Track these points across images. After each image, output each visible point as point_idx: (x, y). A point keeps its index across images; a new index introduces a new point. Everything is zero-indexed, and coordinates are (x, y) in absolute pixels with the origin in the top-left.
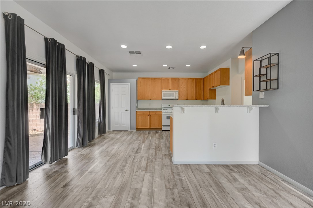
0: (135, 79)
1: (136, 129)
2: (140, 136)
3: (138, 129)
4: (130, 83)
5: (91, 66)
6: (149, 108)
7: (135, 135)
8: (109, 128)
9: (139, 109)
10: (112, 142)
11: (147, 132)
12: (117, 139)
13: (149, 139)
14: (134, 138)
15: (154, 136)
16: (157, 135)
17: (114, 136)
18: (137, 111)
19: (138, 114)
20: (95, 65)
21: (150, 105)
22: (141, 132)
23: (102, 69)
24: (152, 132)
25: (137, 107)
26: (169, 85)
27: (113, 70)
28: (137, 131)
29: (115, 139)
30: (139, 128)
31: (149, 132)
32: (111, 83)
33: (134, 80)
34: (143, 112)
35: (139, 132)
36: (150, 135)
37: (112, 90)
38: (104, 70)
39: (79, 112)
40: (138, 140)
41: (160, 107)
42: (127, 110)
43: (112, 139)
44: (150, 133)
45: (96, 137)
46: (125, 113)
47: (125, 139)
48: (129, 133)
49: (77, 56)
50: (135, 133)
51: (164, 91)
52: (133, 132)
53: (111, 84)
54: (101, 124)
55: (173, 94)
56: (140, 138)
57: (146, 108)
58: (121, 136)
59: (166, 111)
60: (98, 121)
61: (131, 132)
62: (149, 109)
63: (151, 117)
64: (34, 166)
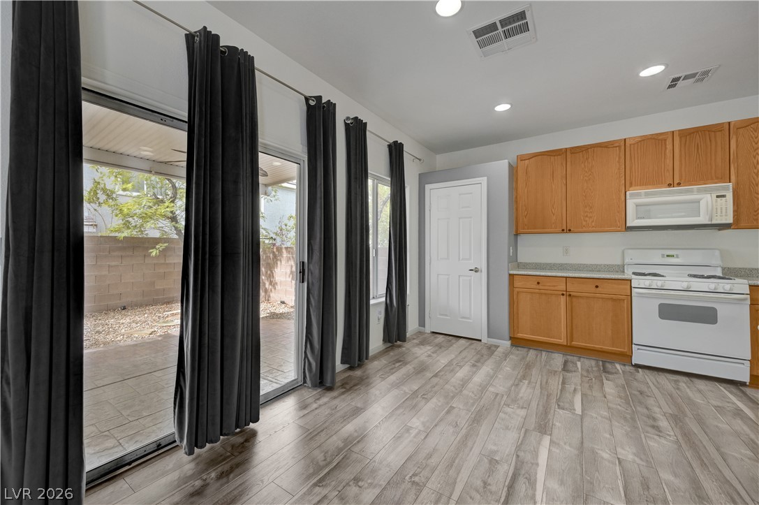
0: (506, 161)
1: (511, 338)
2: (524, 377)
3: (516, 342)
4: (486, 178)
5: (357, 130)
6: (561, 265)
7: (507, 368)
8: (422, 322)
9: (520, 266)
10: (415, 387)
11: (558, 359)
12: (436, 375)
13: (572, 410)
14: (500, 386)
15: (596, 393)
16: (609, 388)
17: (429, 356)
18: (511, 276)
19: (517, 284)
20: (368, 128)
21: (566, 252)
22: (532, 353)
23: (395, 142)
24: (579, 364)
25: (513, 259)
26: (669, 162)
27: (437, 146)
28: (512, 345)
29: (429, 375)
30: (520, 335)
31: (565, 363)
32: (426, 186)
33: (501, 168)
34: (539, 279)
35: (522, 351)
36: (575, 379)
37: (430, 206)
38: (401, 145)
39: (312, 273)
40: (515, 401)
41: (619, 262)
42: (476, 270)
43: (421, 369)
44: (570, 366)
45: (371, 353)
46: (470, 280)
47: (464, 383)
48: (485, 351)
49: (307, 99)
50: (506, 355)
51: (639, 195)
52: (497, 347)
53: (428, 187)
54: (391, 310)
55: (698, 202)
56: (525, 391)
57: (547, 264)
58: (450, 363)
59: (657, 282)
60: (384, 299)
61: (491, 349)
62: (562, 267)
63: (574, 299)
64: (154, 446)
